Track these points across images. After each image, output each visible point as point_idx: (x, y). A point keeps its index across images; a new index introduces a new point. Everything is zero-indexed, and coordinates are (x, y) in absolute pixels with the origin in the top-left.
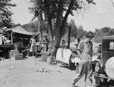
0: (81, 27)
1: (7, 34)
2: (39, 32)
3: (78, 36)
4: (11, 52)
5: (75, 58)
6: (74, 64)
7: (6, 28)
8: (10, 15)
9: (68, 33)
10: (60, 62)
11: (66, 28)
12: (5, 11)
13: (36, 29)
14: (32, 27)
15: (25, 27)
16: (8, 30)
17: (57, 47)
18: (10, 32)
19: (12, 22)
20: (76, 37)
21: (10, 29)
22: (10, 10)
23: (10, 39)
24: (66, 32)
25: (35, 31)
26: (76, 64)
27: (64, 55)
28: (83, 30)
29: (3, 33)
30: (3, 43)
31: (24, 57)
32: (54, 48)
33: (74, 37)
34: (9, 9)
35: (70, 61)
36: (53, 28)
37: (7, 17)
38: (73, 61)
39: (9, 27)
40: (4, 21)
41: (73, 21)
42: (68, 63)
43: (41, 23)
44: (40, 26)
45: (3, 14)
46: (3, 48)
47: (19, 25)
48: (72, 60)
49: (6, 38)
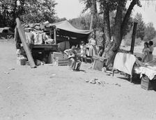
0: (151, 24)
1: (49, 31)
2: (91, 30)
3: (146, 37)
4: (53, 55)
5: (141, 68)
6: (139, 75)
7: (47, 22)
8: (53, 6)
9: (131, 32)
10: (119, 71)
11: (129, 26)
13: (87, 26)
14: (83, 22)
15: (72, 22)
16: (51, 25)
17: (116, 51)
18: (53, 28)
19: (55, 15)
20: (142, 39)
21: (53, 24)
23: (53, 38)
24: (129, 31)
25: (86, 29)
26: (141, 76)
27: (125, 63)
28: (153, 29)
29: (43, 30)
30: (44, 42)
33: (140, 39)
35: (133, 71)
36: (111, 25)
37: (49, 8)
38: (137, 71)
39: (52, 21)
40: (45, 14)
41: (139, 16)
42: (130, 73)
43: (94, 17)
44: (94, 23)
45: (44, 4)
46: (43, 49)
47: (65, 19)
48: (136, 69)
49: (47, 36)
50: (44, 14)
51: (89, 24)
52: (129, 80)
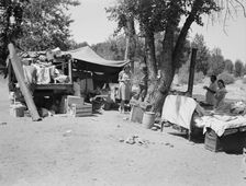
0: (218, 51)
1: (61, 63)
2: (126, 61)
3: (210, 71)
4: (68, 100)
5: (204, 118)
6: (202, 129)
7: (58, 49)
8: (68, 24)
9: (189, 63)
10: (170, 124)
11: (185, 54)
12: (57, 16)
13: (120, 54)
14: (113, 49)
15: (96, 48)
16: (63, 53)
17: (165, 92)
18: (66, 58)
19: (70, 39)
20: (205, 74)
21: (67, 53)
22: (66, 13)
23: (66, 74)
24: (184, 62)
25: (118, 58)
26: (205, 130)
27: (179, 110)
28: (221, 58)
29: (52, 61)
30: (52, 81)
31: (95, 111)
32: (158, 95)
33: (201, 73)
34: (64, 11)
35: (193, 123)
36: (157, 53)
37: (61, 28)
38: (199, 123)
39: (65, 47)
41: (200, 38)
42: (187, 125)
43: (130, 41)
44: (130, 48)
45: (53, 22)
46: (52, 90)
47: (85, 45)
48: (197, 120)
49: (57, 71)
50: (53, 36)
51: (123, 51)
52: (186, 136)
